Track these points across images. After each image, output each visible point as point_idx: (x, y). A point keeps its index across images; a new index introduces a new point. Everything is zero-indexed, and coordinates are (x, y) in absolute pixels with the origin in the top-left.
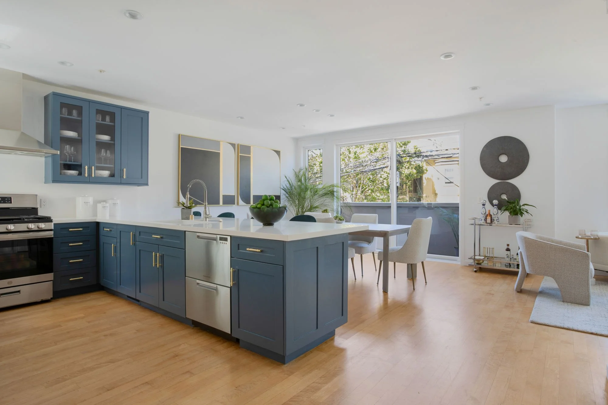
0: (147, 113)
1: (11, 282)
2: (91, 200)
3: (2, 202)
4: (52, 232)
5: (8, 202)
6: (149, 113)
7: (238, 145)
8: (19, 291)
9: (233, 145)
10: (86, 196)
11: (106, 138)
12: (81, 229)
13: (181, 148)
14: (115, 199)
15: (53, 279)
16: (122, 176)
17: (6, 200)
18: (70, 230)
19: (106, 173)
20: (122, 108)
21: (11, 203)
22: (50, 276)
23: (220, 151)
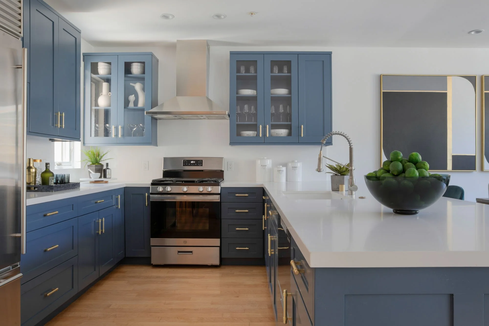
0: (329, 54)
1: (185, 242)
2: (269, 163)
3: (196, 164)
4: (218, 196)
5: (200, 165)
6: (332, 53)
7: (482, 77)
8: (191, 252)
9: (472, 79)
10: (266, 158)
11: (282, 92)
12: (246, 195)
13: (383, 92)
14: (296, 161)
15: (220, 246)
16: (299, 135)
17: (199, 163)
18: (236, 195)
19: (283, 132)
20: (298, 54)
21: (202, 165)
22: (217, 242)
23: (447, 90)
